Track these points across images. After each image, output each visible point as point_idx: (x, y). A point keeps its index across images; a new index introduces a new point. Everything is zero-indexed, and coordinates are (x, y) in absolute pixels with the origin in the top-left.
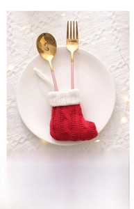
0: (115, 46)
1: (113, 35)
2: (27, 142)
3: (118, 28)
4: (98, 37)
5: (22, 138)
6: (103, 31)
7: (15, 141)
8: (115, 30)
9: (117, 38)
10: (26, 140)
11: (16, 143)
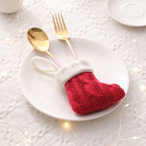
0: (104, 35)
1: (97, 28)
2: (48, 135)
3: (100, 23)
4: (83, 32)
5: (41, 132)
6: (87, 27)
7: (33, 137)
8: (98, 24)
9: (102, 29)
10: (46, 133)
11: (35, 139)
